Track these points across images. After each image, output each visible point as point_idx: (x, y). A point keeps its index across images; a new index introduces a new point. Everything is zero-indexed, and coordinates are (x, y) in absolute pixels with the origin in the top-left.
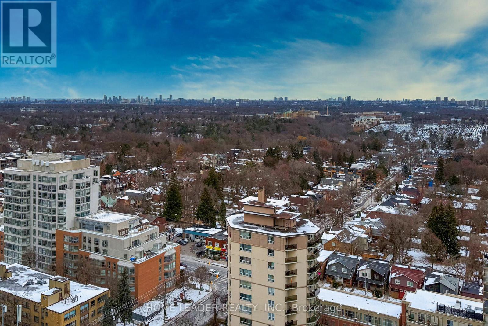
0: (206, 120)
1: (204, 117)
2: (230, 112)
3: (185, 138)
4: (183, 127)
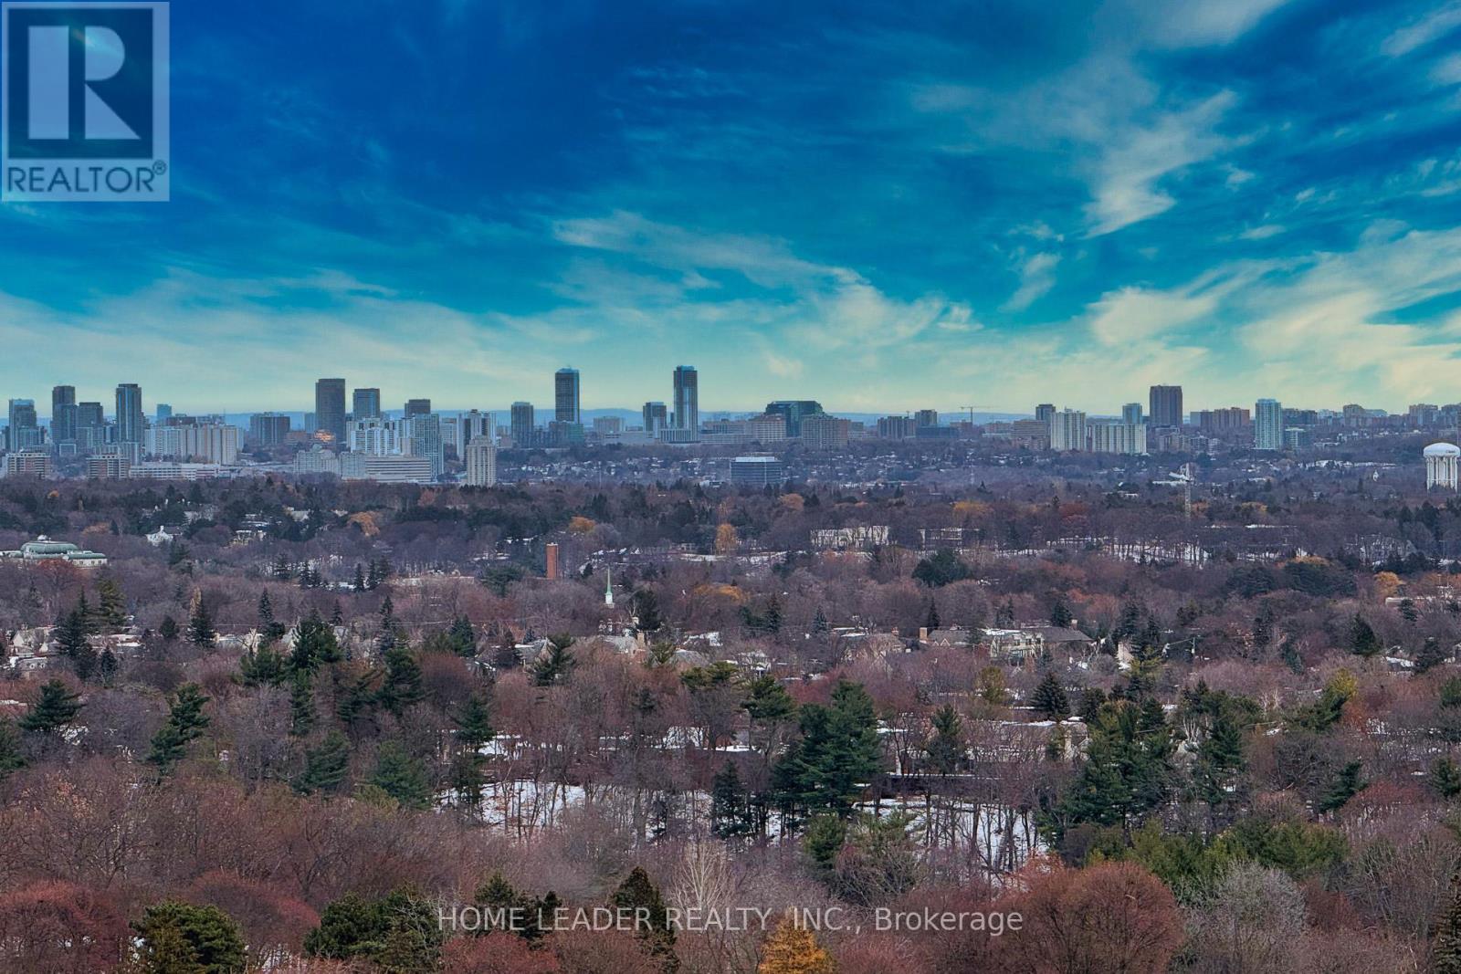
0: (1073, 646)
1: (1060, 620)
2: (1352, 563)
3: (839, 858)
4: (816, 724)
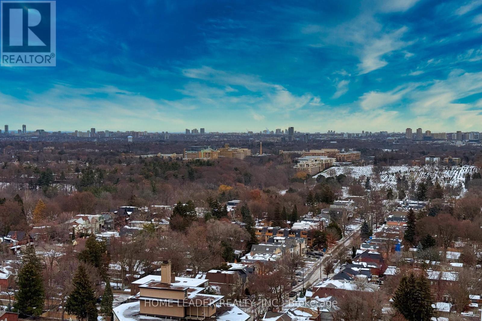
0: (80, 163)
1: (79, 159)
2: (118, 152)
3: (47, 192)
4: (44, 174)
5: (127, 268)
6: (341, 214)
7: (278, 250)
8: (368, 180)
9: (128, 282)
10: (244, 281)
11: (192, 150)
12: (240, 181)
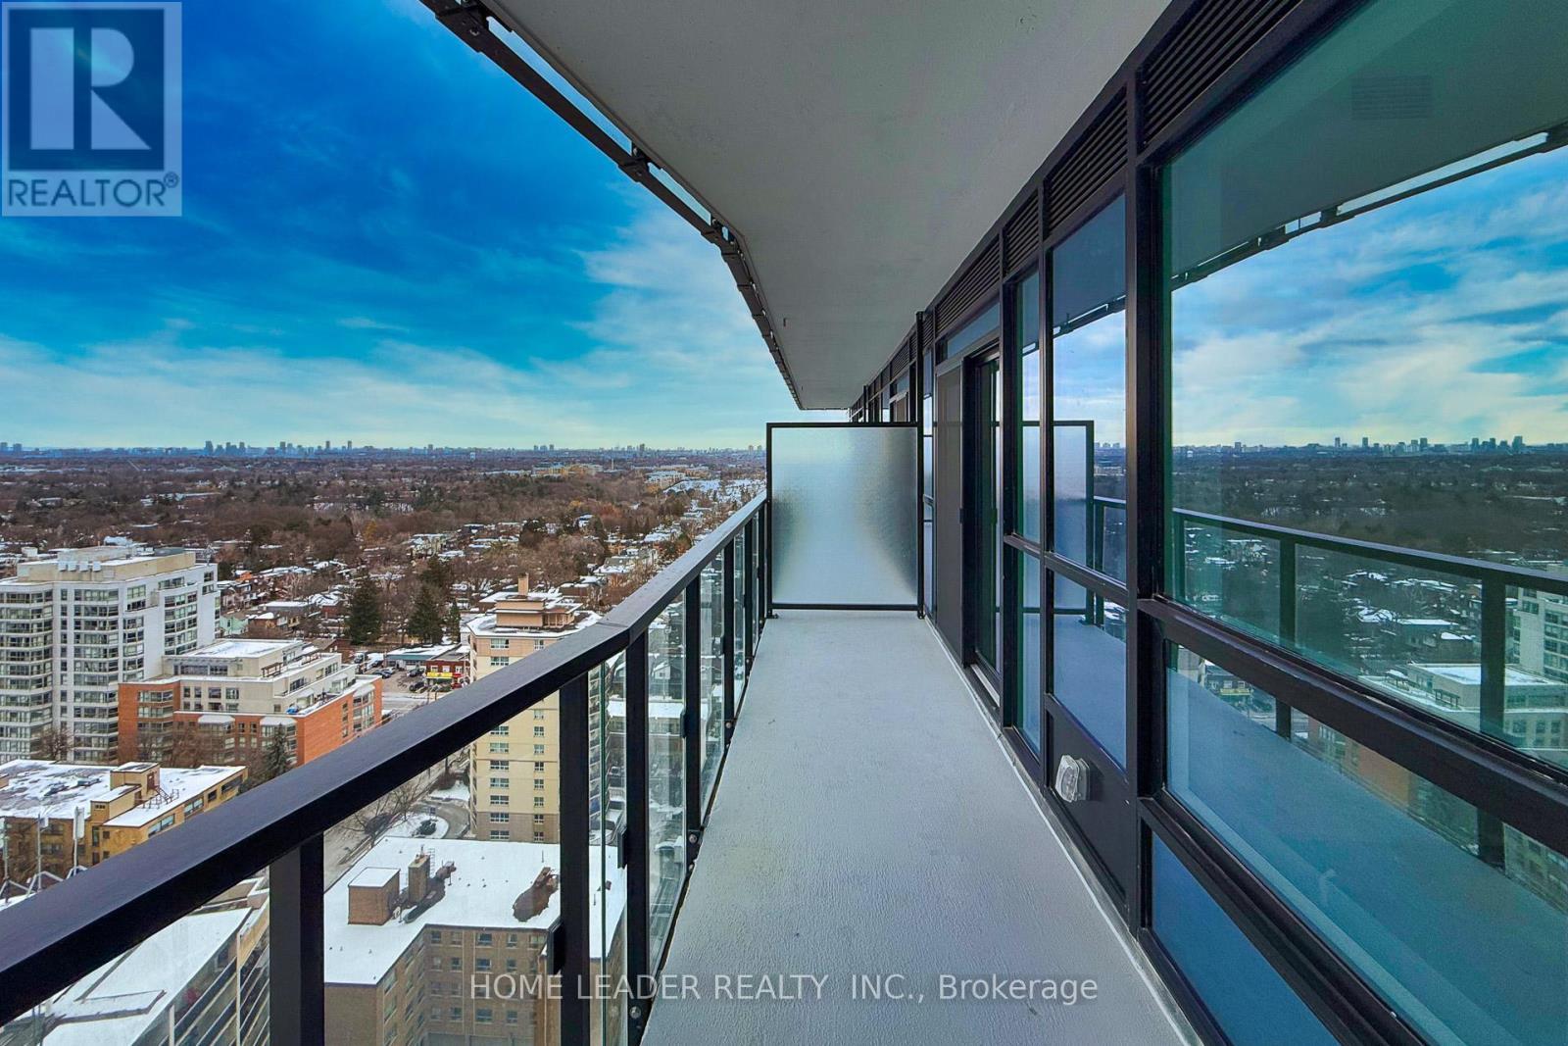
0: (417, 481)
1: (415, 477)
2: (460, 469)
3: (379, 512)
5: (473, 588)
6: (691, 526)
7: (631, 562)
8: (715, 493)
9: (474, 602)
10: (598, 593)
11: (542, 466)
12: (592, 497)
